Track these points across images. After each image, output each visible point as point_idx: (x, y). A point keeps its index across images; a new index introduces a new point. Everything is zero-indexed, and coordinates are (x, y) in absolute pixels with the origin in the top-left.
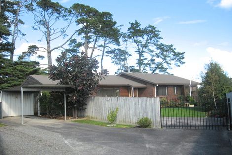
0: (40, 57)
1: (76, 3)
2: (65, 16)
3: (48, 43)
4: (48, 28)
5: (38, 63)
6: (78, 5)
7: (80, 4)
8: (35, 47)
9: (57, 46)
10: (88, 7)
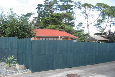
0: (83, 27)
1: (98, 3)
2: (93, 9)
3: (87, 21)
4: (87, 15)
5: (83, 30)
6: (99, 4)
7: (100, 3)
8: (81, 23)
9: (91, 23)
10: (103, 4)
